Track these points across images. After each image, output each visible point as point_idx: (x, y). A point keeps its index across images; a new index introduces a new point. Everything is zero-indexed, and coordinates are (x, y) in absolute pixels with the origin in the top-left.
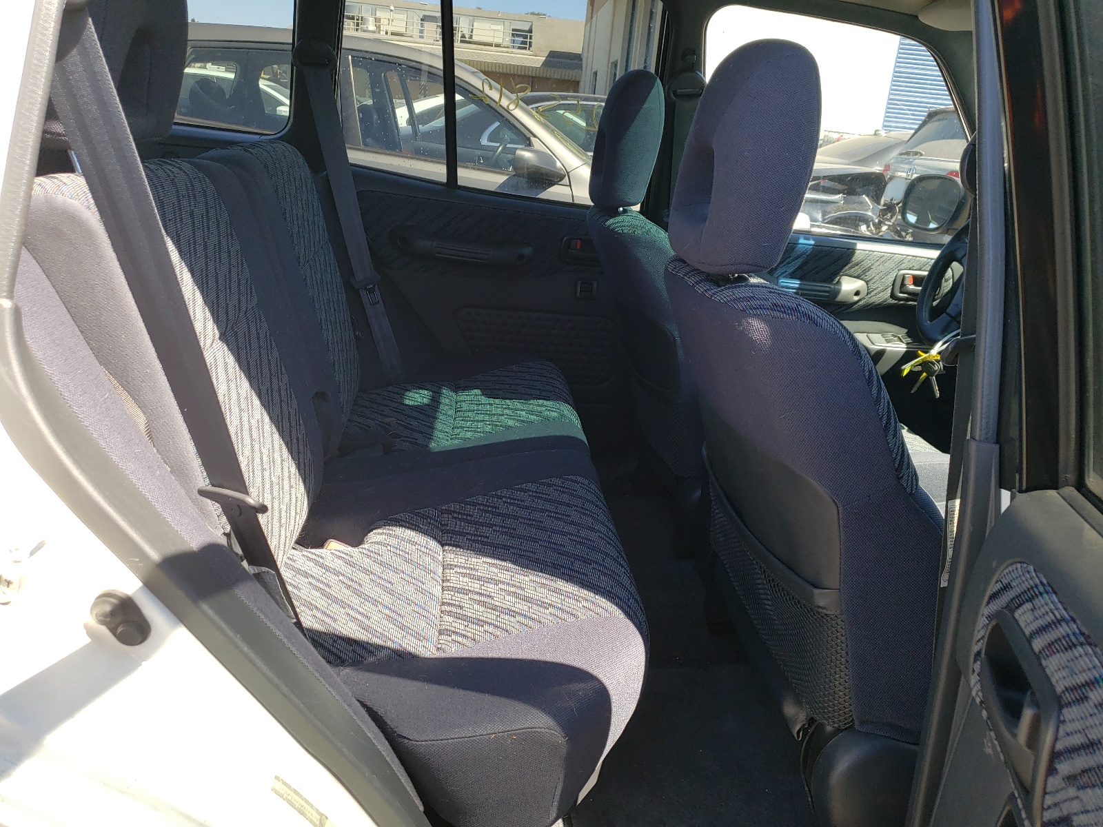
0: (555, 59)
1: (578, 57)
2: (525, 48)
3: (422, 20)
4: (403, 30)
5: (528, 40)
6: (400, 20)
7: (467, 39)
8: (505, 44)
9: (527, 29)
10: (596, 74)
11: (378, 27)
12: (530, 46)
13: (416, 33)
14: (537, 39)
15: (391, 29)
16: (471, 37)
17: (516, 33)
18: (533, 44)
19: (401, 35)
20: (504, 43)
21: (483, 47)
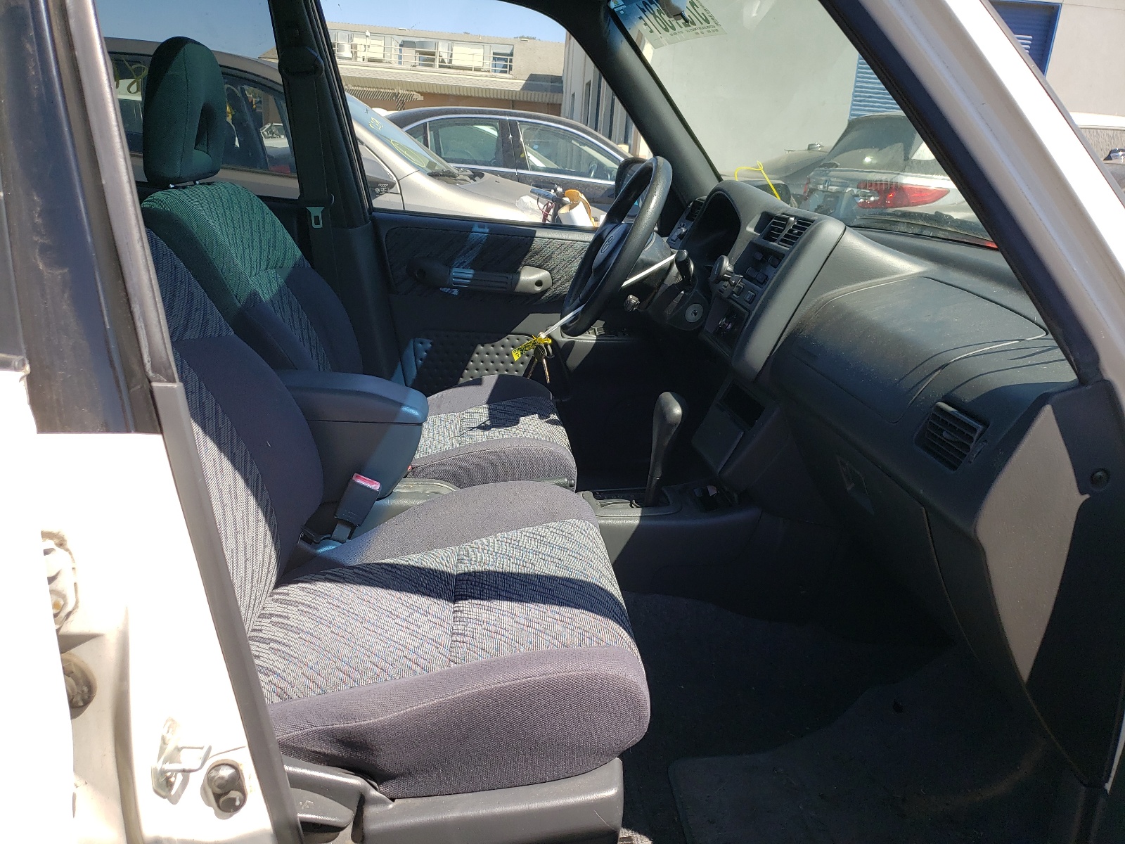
0: (534, 81)
1: (558, 80)
2: (506, 72)
3: (401, 46)
4: (380, 56)
5: (508, 64)
6: (380, 46)
7: (447, 64)
8: (486, 68)
9: (509, 52)
10: (573, 95)
11: (355, 54)
12: (511, 69)
13: (395, 59)
14: (517, 62)
15: (368, 55)
16: (450, 61)
17: (497, 57)
18: (513, 68)
19: (380, 61)
20: (484, 67)
21: (462, 71)
